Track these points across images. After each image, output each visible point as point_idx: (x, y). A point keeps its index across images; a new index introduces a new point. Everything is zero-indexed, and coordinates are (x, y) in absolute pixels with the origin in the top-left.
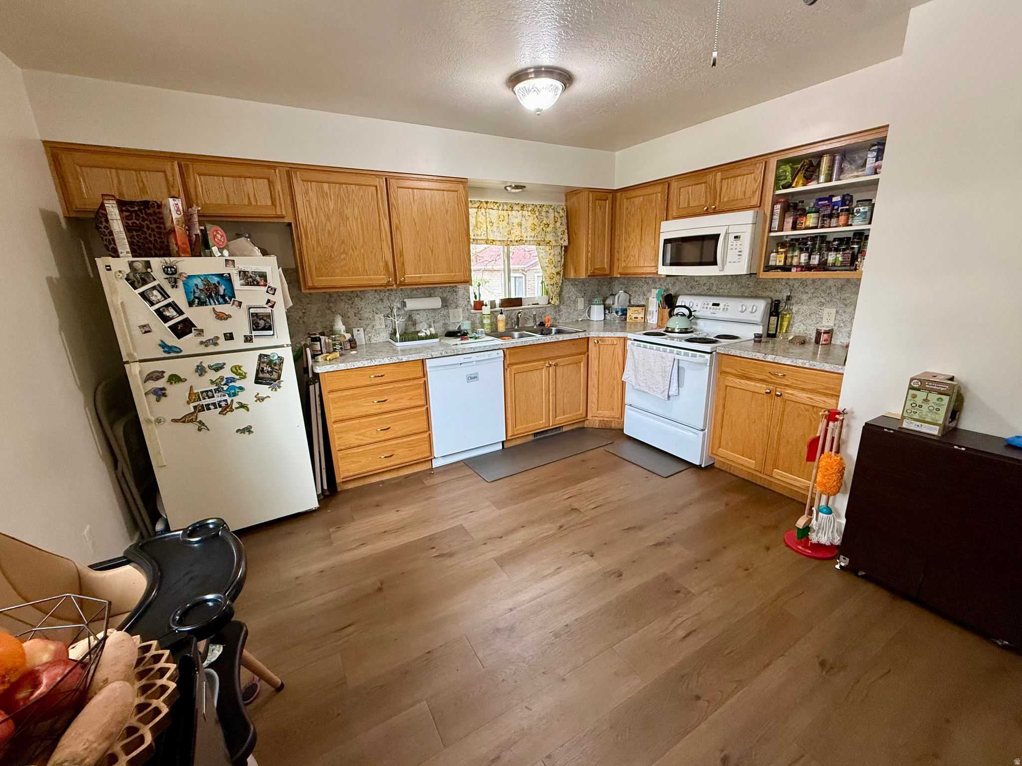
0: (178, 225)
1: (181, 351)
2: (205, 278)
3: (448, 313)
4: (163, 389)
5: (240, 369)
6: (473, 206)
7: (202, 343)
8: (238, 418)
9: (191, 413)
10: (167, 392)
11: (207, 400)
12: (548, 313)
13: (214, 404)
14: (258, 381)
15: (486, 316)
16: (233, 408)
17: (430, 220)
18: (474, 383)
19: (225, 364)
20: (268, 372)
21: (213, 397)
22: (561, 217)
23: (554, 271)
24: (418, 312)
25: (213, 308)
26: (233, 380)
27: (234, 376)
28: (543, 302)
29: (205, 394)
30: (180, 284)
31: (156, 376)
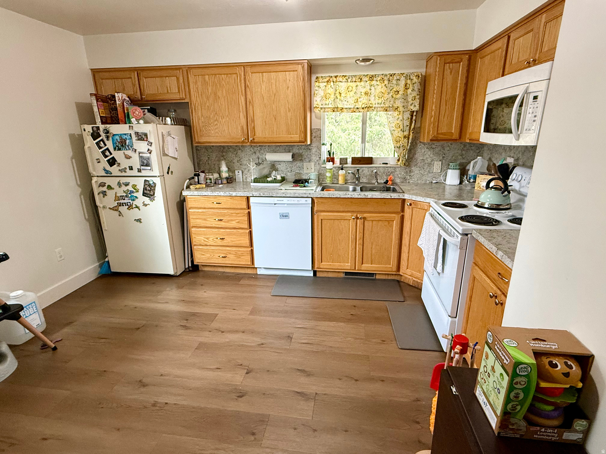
0: (119, 107)
1: (111, 174)
2: (121, 136)
3: (303, 165)
4: (105, 192)
5: (136, 187)
6: (323, 81)
7: (119, 170)
8: (135, 213)
9: (115, 206)
10: (107, 194)
11: (122, 200)
12: (398, 173)
13: (125, 203)
14: (144, 194)
15: (328, 170)
16: (133, 207)
17: (275, 95)
18: (285, 220)
19: (129, 183)
20: (149, 190)
21: (125, 199)
22: (414, 84)
23: (401, 134)
24: (280, 163)
25: (124, 152)
26: (133, 192)
27: (133, 190)
28: (392, 162)
29: (121, 197)
30: (111, 139)
31: (102, 185)
